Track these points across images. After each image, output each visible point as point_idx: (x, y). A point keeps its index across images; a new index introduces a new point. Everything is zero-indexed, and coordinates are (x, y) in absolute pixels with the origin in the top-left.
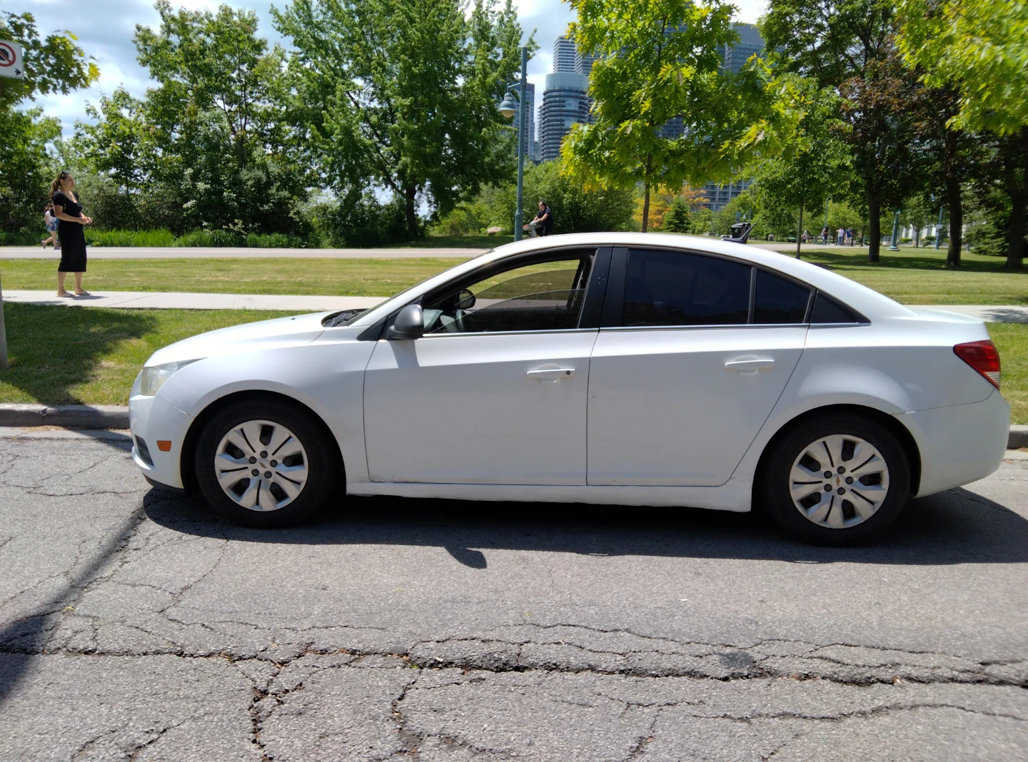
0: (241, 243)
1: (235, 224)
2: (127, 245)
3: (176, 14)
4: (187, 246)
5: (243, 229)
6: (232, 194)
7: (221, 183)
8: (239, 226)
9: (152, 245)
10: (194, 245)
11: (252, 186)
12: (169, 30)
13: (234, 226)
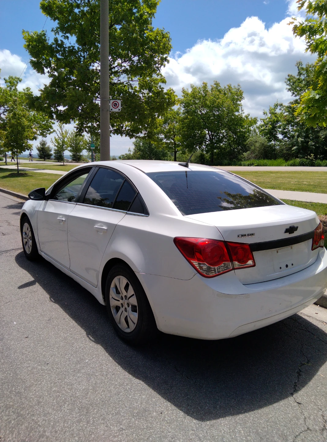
0: (312, 165)
1: (311, 156)
2: (266, 166)
3: (304, 66)
4: (288, 166)
5: (314, 158)
6: (312, 143)
7: (309, 138)
8: (312, 157)
9: (275, 166)
10: (291, 165)
11: (323, 138)
12: (300, 74)
13: (310, 157)
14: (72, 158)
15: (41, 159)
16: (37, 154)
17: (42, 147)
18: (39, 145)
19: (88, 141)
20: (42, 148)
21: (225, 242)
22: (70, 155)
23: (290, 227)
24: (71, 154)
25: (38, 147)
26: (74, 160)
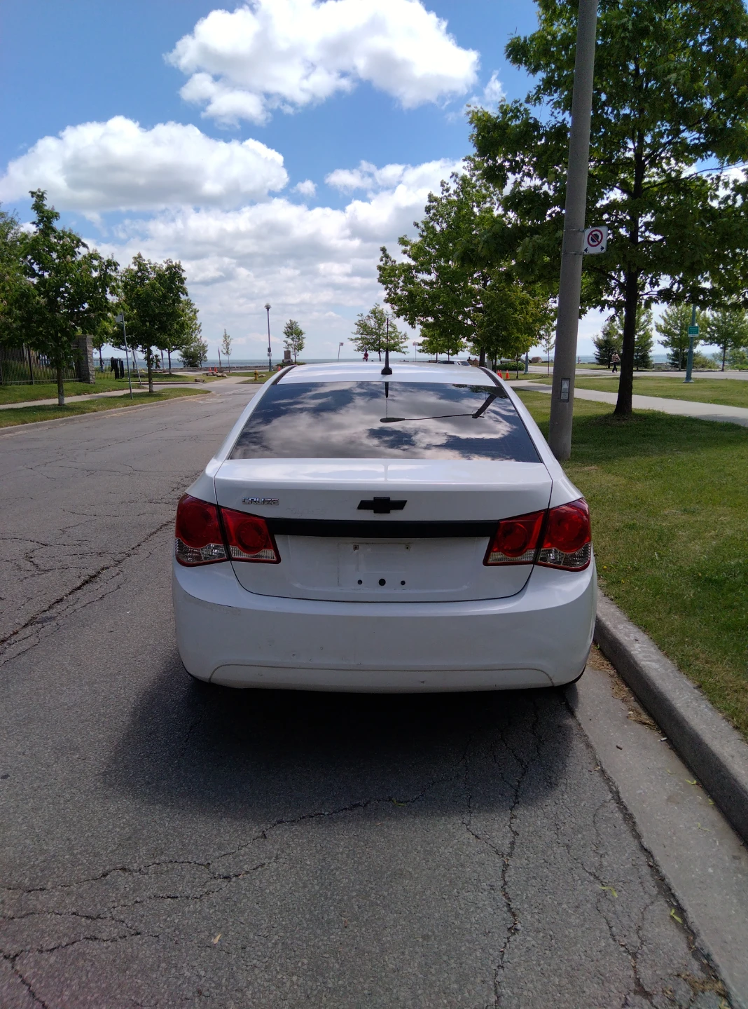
14: (671, 361)
15: (601, 364)
16: (594, 356)
17: (605, 338)
18: (601, 336)
19: (711, 318)
20: (606, 342)
21: (218, 507)
22: (668, 355)
23: (374, 498)
24: (669, 351)
25: (598, 339)
26: (676, 366)
